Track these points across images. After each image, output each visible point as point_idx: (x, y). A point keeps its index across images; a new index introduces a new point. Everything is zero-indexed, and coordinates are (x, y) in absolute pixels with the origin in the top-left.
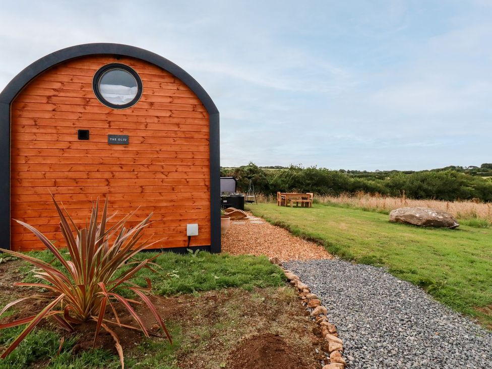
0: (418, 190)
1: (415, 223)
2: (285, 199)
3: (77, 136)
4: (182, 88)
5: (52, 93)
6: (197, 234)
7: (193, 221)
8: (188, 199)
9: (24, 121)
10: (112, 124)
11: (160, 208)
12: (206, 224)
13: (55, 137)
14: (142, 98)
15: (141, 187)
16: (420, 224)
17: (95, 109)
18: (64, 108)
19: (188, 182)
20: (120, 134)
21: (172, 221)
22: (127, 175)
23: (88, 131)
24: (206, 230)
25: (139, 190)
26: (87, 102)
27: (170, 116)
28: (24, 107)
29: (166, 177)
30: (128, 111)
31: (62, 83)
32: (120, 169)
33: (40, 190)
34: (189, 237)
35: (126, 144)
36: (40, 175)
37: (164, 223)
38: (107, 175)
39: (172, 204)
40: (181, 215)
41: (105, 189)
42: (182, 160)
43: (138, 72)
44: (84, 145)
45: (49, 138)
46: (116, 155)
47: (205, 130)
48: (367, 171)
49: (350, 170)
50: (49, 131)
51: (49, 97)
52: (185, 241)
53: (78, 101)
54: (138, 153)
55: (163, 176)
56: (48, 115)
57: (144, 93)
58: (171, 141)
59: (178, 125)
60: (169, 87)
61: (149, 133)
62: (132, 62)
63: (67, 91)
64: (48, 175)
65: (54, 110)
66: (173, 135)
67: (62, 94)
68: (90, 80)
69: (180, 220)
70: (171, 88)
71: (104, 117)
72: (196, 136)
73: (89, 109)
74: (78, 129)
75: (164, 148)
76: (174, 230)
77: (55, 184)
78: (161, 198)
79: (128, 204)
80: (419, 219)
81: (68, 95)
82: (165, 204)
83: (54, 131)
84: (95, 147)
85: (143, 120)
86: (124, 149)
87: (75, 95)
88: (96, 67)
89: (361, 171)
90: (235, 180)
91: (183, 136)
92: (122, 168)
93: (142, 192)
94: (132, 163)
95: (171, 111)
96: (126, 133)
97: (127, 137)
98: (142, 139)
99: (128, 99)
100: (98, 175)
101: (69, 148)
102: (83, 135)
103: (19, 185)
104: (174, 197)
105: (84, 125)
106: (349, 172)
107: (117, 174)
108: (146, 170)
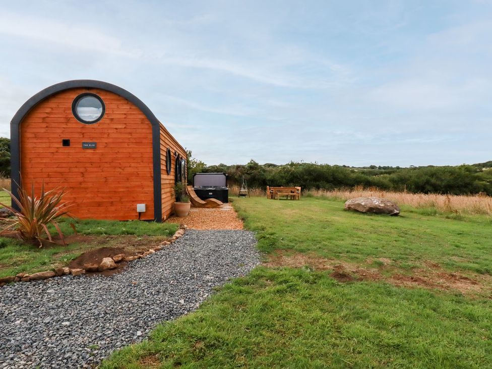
0: (425, 185)
1: (361, 211)
2: (273, 193)
3: (62, 144)
4: (133, 107)
5: (46, 115)
6: (144, 211)
7: (141, 202)
8: (138, 186)
9: (28, 135)
10: (85, 134)
11: (119, 192)
12: (152, 204)
13: (47, 145)
14: (105, 116)
15: (106, 177)
16: (364, 211)
17: (74, 125)
18: (53, 125)
19: (138, 174)
20: (91, 141)
21: (127, 201)
22: (95, 170)
23: (69, 140)
24: (152, 208)
25: (104, 180)
26: (68, 120)
27: (125, 128)
28: (28, 126)
29: (122, 171)
30: (95, 125)
31: (52, 108)
32: (91, 166)
33: (39, 180)
34: (140, 213)
35: (94, 148)
36: (38, 170)
37: (122, 203)
38: (82, 170)
39: (127, 189)
40: (134, 198)
41: (81, 179)
42: (134, 158)
43: (102, 98)
44: (66, 150)
45: (44, 145)
46: (88, 156)
47: (150, 136)
48: (400, 167)
49: (382, 166)
50: (44, 141)
51: (44, 118)
52: (136, 216)
53: (62, 120)
54: (102, 154)
55: (121, 170)
56: (43, 130)
57: (106, 112)
58: (126, 145)
59: (131, 133)
60: (124, 107)
61: (111, 140)
62: (98, 91)
63: (55, 114)
64: (44, 170)
65: (47, 127)
66: (127, 141)
67: (52, 116)
68: (70, 105)
69: (133, 201)
70: (125, 108)
71: (79, 130)
72: (144, 141)
73: (70, 125)
74: (63, 139)
75: (121, 150)
76: (129, 208)
77: (49, 176)
78: (120, 185)
79: (96, 190)
80: (363, 206)
81: (56, 116)
82: (122, 190)
83: (47, 141)
84: (74, 151)
85: (106, 131)
86: (93, 151)
87: (60, 116)
88: (74, 96)
89: (393, 167)
90: (226, 176)
91: (134, 141)
92: (92, 164)
93: (106, 181)
94: (99, 161)
95: (125, 124)
96: (95, 141)
97: (95, 143)
98: (105, 144)
99: (96, 117)
100: (76, 170)
101: (57, 152)
102: (66, 143)
103: (26, 177)
104: (128, 185)
105: (66, 136)
106: (380, 168)
107: (89, 169)
108: (109, 166)
